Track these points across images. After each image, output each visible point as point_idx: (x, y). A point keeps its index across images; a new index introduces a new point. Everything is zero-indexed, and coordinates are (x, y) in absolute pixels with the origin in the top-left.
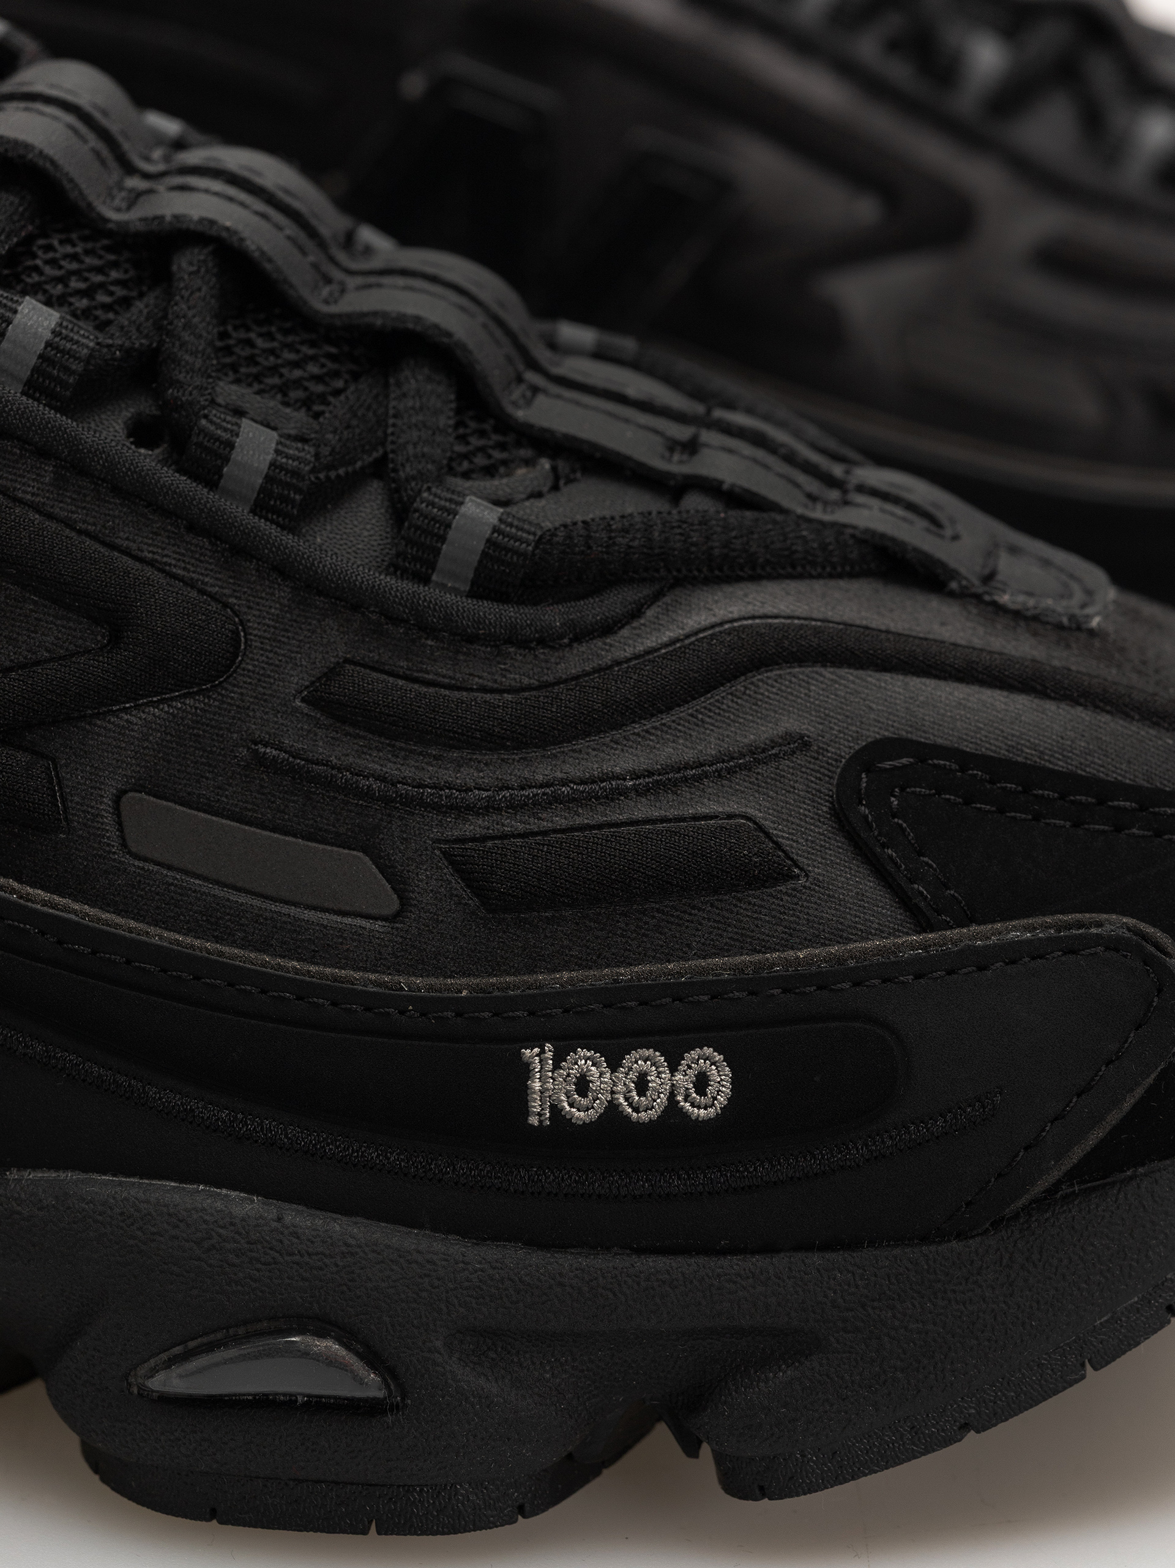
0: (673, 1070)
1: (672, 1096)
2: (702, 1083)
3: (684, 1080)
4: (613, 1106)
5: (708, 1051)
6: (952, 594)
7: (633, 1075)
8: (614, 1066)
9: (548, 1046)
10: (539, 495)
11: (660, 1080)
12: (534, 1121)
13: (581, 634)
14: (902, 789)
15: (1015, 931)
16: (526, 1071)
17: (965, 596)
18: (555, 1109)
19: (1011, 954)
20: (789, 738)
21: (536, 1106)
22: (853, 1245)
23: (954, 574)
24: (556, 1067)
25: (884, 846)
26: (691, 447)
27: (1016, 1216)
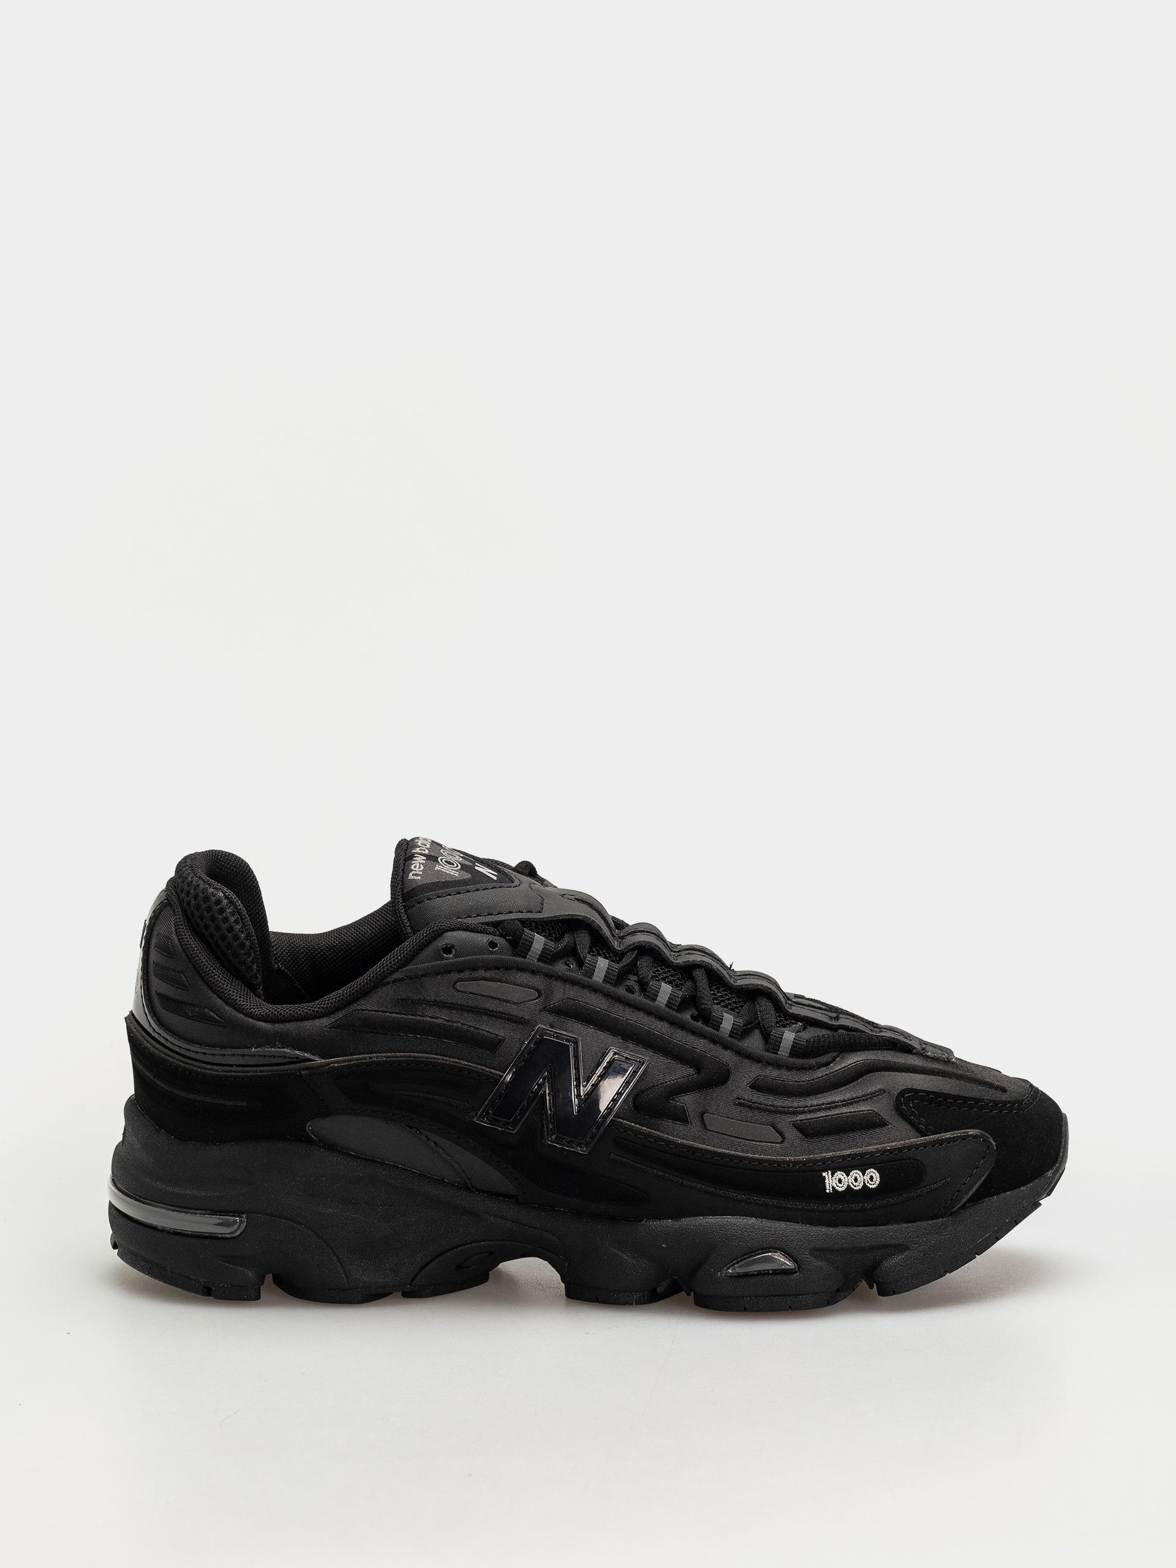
0: (864, 1175)
1: (864, 1182)
2: (871, 1178)
3: (867, 1178)
4: (849, 1186)
5: (872, 1170)
6: (914, 1054)
7: (853, 1178)
8: (848, 1175)
9: (829, 1171)
10: (800, 1031)
11: (860, 1179)
12: (828, 1191)
13: (820, 1066)
14: (913, 1102)
15: (948, 1135)
16: (824, 1178)
17: (918, 1054)
18: (833, 1187)
19: (948, 1140)
20: (880, 1090)
21: (828, 1187)
22: (914, 1221)
23: (914, 1048)
24: (832, 1176)
25: (910, 1116)
26: (837, 1018)
27: (956, 1212)
